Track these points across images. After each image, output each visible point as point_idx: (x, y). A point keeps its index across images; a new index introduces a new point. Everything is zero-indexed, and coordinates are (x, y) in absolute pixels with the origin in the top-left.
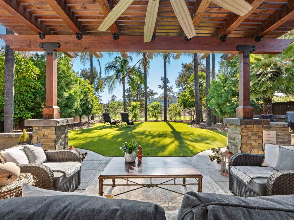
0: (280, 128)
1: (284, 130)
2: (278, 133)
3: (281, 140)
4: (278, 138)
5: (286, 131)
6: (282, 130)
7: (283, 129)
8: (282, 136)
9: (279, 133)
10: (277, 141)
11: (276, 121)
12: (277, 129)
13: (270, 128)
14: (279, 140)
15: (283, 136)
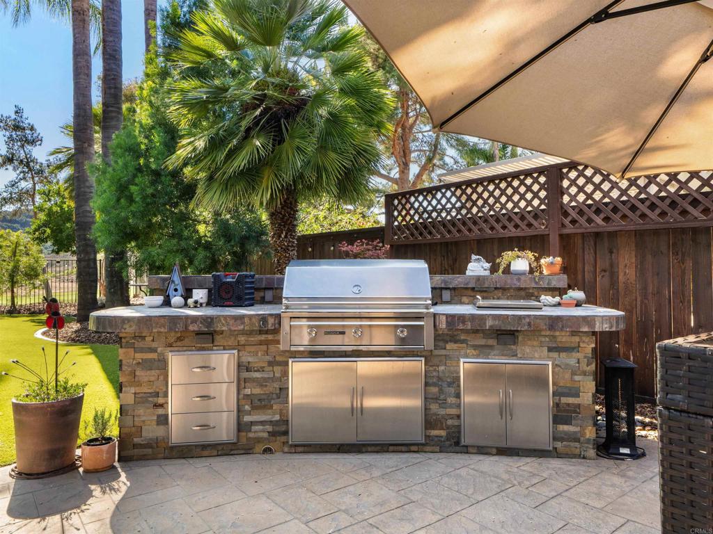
0: (251, 333)
1: (267, 343)
2: (247, 358)
3: (257, 391)
4: (245, 380)
5: (272, 348)
6: (261, 343)
7: (263, 337)
8: (258, 371)
9: (250, 359)
10: (241, 396)
11: (271, 299)
12: (242, 339)
13: (218, 338)
14: (248, 391)
15: (261, 370)
